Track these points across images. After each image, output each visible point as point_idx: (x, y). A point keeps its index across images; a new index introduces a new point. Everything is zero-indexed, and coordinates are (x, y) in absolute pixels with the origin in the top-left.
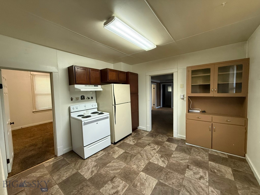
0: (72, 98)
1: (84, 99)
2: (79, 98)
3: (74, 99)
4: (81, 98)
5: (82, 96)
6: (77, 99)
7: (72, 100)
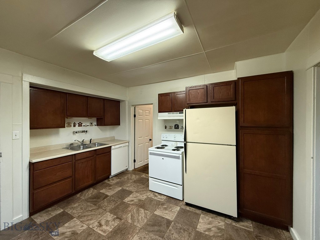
0: (166, 126)
1: (178, 129)
2: (172, 127)
3: (168, 127)
4: (175, 126)
5: (176, 125)
6: (171, 127)
7: (166, 128)
